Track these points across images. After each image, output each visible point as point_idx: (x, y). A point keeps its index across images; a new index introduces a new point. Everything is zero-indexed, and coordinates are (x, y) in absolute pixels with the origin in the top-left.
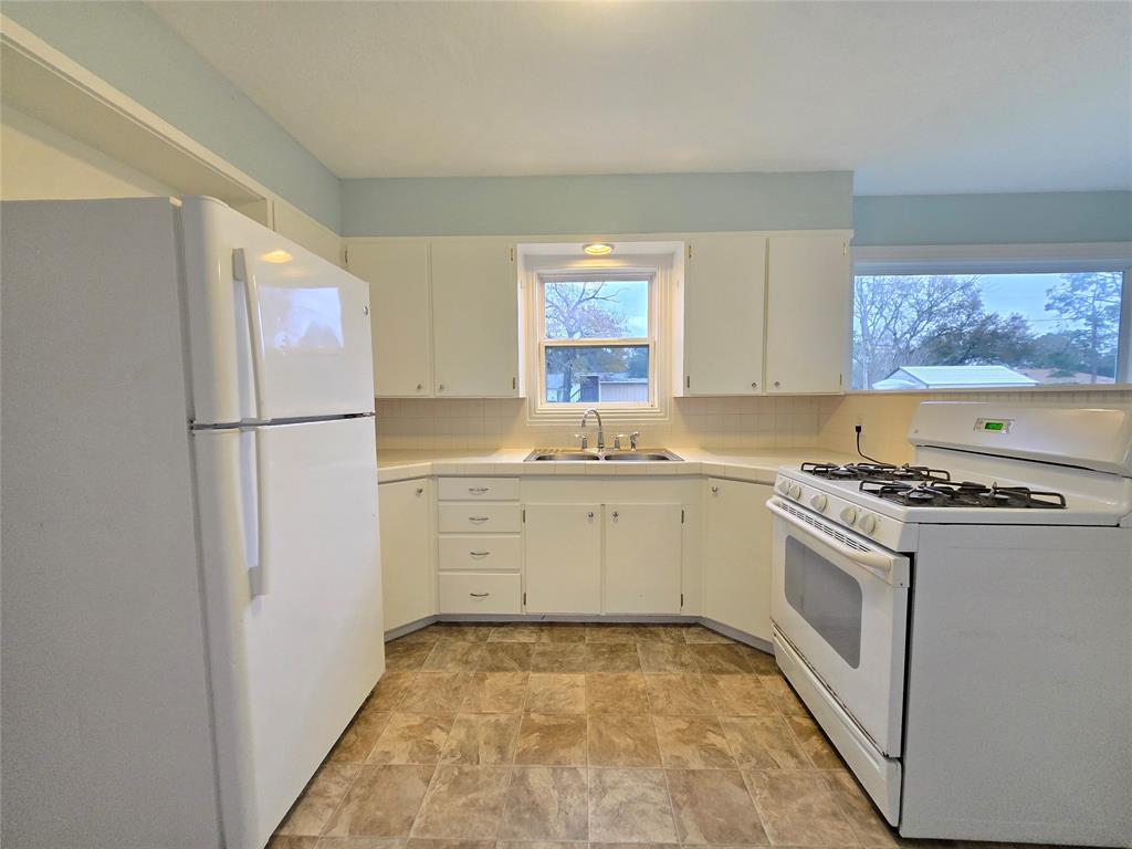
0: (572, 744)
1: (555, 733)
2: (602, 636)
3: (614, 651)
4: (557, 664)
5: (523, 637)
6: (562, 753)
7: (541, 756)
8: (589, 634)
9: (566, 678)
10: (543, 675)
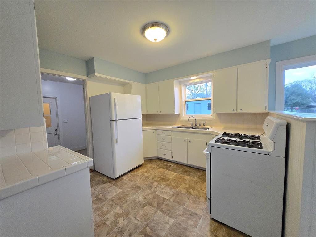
0: (164, 182)
1: (163, 179)
2: (187, 169)
3: (187, 172)
4: (173, 170)
5: (171, 165)
6: (162, 182)
7: (158, 181)
8: (184, 168)
9: (173, 173)
10: (169, 171)
